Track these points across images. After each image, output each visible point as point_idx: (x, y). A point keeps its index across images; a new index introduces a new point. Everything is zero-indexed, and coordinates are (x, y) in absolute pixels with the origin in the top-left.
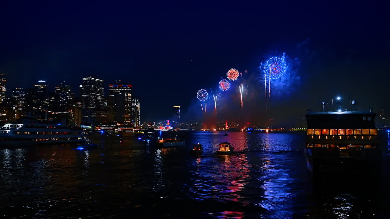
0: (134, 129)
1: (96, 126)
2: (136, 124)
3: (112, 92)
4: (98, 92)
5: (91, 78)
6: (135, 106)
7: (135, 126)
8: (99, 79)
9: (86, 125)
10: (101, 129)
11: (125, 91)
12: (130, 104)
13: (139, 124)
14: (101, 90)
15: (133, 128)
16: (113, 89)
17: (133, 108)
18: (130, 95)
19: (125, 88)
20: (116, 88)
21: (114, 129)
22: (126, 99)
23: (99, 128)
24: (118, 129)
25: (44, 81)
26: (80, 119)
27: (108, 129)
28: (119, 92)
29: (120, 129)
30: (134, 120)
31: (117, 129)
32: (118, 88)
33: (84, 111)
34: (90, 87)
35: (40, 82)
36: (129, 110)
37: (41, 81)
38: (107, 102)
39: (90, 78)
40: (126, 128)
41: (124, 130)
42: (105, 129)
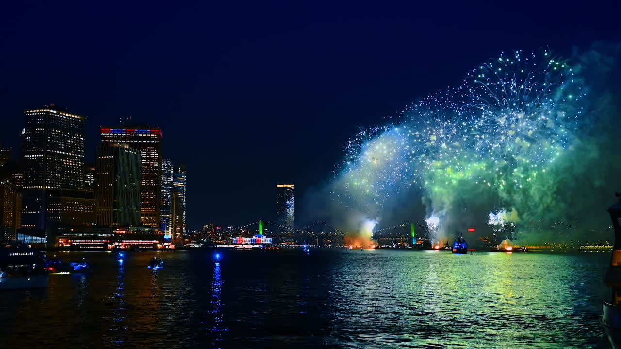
0: (160, 243)
1: (58, 237)
2: (174, 232)
3: (107, 148)
4: (69, 148)
5: (49, 110)
6: (172, 184)
7: (166, 237)
8: (72, 114)
9: (32, 235)
10: (71, 243)
11: (142, 146)
12: (157, 180)
13: (181, 231)
14: (77, 141)
15: (158, 242)
16: (111, 139)
17: (164, 189)
18: (155, 155)
19: (144, 138)
20: (119, 138)
21: (105, 245)
22: (145, 165)
23: (67, 243)
24: (117, 244)
26: (18, 218)
28: (127, 147)
29: (122, 245)
30: (168, 221)
31: (114, 245)
32: (125, 138)
33: (30, 199)
34: (47, 134)
36: (153, 195)
38: (93, 173)
39: (45, 110)
40: (141, 241)
41: (134, 248)
42: (82, 246)
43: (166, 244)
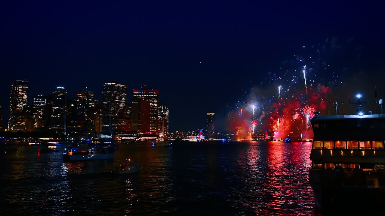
0: (158, 139)
1: (116, 136)
2: (164, 134)
3: (136, 98)
4: (120, 99)
5: (112, 83)
6: (163, 114)
7: (160, 136)
8: (121, 85)
9: (106, 135)
10: (121, 138)
11: (151, 98)
12: (157, 112)
13: (167, 133)
14: (123, 96)
15: (157, 138)
16: (137, 95)
17: (159, 116)
18: (155, 101)
19: (150, 94)
20: (141, 94)
21: (135, 139)
22: (151, 105)
23: (120, 138)
24: (140, 139)
25: (63, 88)
26: (101, 128)
27: (129, 139)
28: (144, 98)
29: (142, 139)
30: (161, 129)
31: (138, 139)
32: (143, 94)
33: (106, 120)
34: (112, 93)
35: (58, 89)
36: (155, 118)
37: (60, 87)
38: (130, 109)
39: (111, 83)
40: (150, 138)
41: (146, 140)
42: (126, 139)
43: (160, 139)
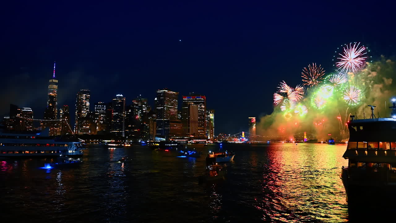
0: (207, 141)
1: (169, 139)
2: (210, 137)
3: (185, 104)
4: (172, 105)
5: (165, 91)
8: (173, 92)
9: (160, 138)
11: (199, 103)
12: (204, 116)
13: (213, 136)
14: (175, 102)
15: (206, 140)
16: (187, 101)
17: (206, 120)
18: (203, 106)
19: (198, 100)
20: (189, 100)
21: (187, 141)
22: (199, 110)
24: (191, 141)
25: (121, 95)
26: (155, 131)
27: (182, 142)
28: (193, 103)
29: (193, 141)
30: (208, 132)
31: (190, 142)
32: (192, 100)
33: (159, 124)
34: (164, 99)
35: (118, 96)
36: (202, 122)
37: (119, 95)
38: (181, 114)
39: (163, 91)
40: (200, 140)
41: (197, 143)
42: (178, 141)
43: (210, 141)
